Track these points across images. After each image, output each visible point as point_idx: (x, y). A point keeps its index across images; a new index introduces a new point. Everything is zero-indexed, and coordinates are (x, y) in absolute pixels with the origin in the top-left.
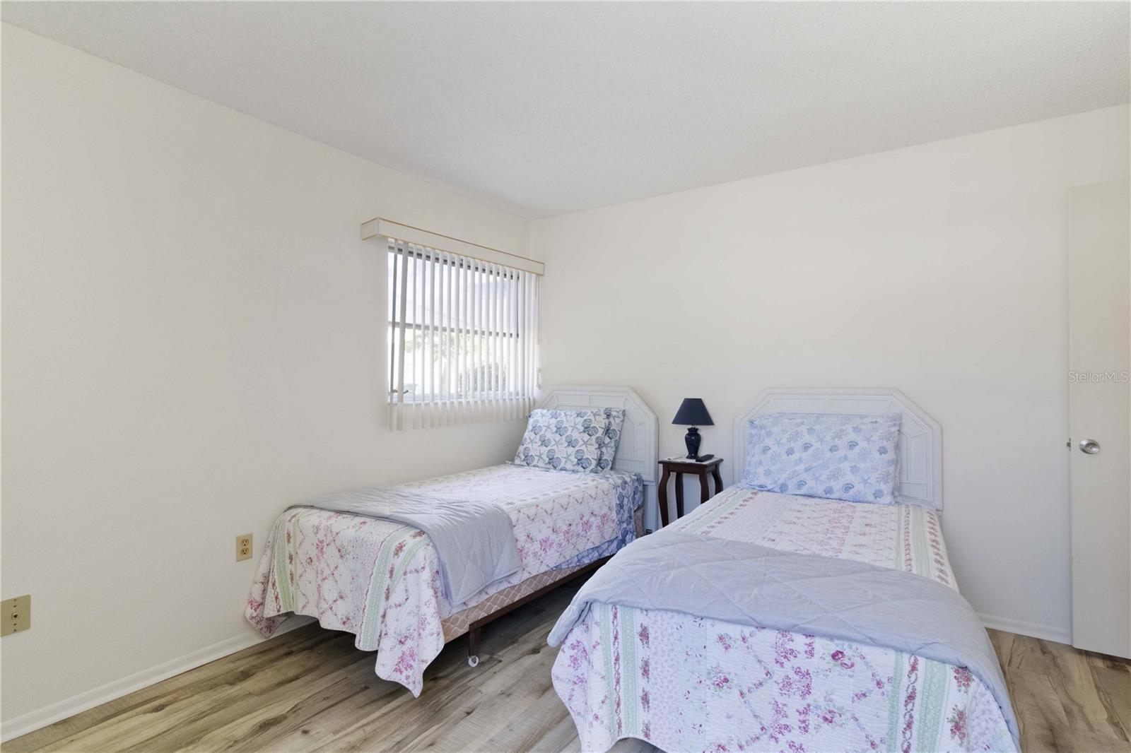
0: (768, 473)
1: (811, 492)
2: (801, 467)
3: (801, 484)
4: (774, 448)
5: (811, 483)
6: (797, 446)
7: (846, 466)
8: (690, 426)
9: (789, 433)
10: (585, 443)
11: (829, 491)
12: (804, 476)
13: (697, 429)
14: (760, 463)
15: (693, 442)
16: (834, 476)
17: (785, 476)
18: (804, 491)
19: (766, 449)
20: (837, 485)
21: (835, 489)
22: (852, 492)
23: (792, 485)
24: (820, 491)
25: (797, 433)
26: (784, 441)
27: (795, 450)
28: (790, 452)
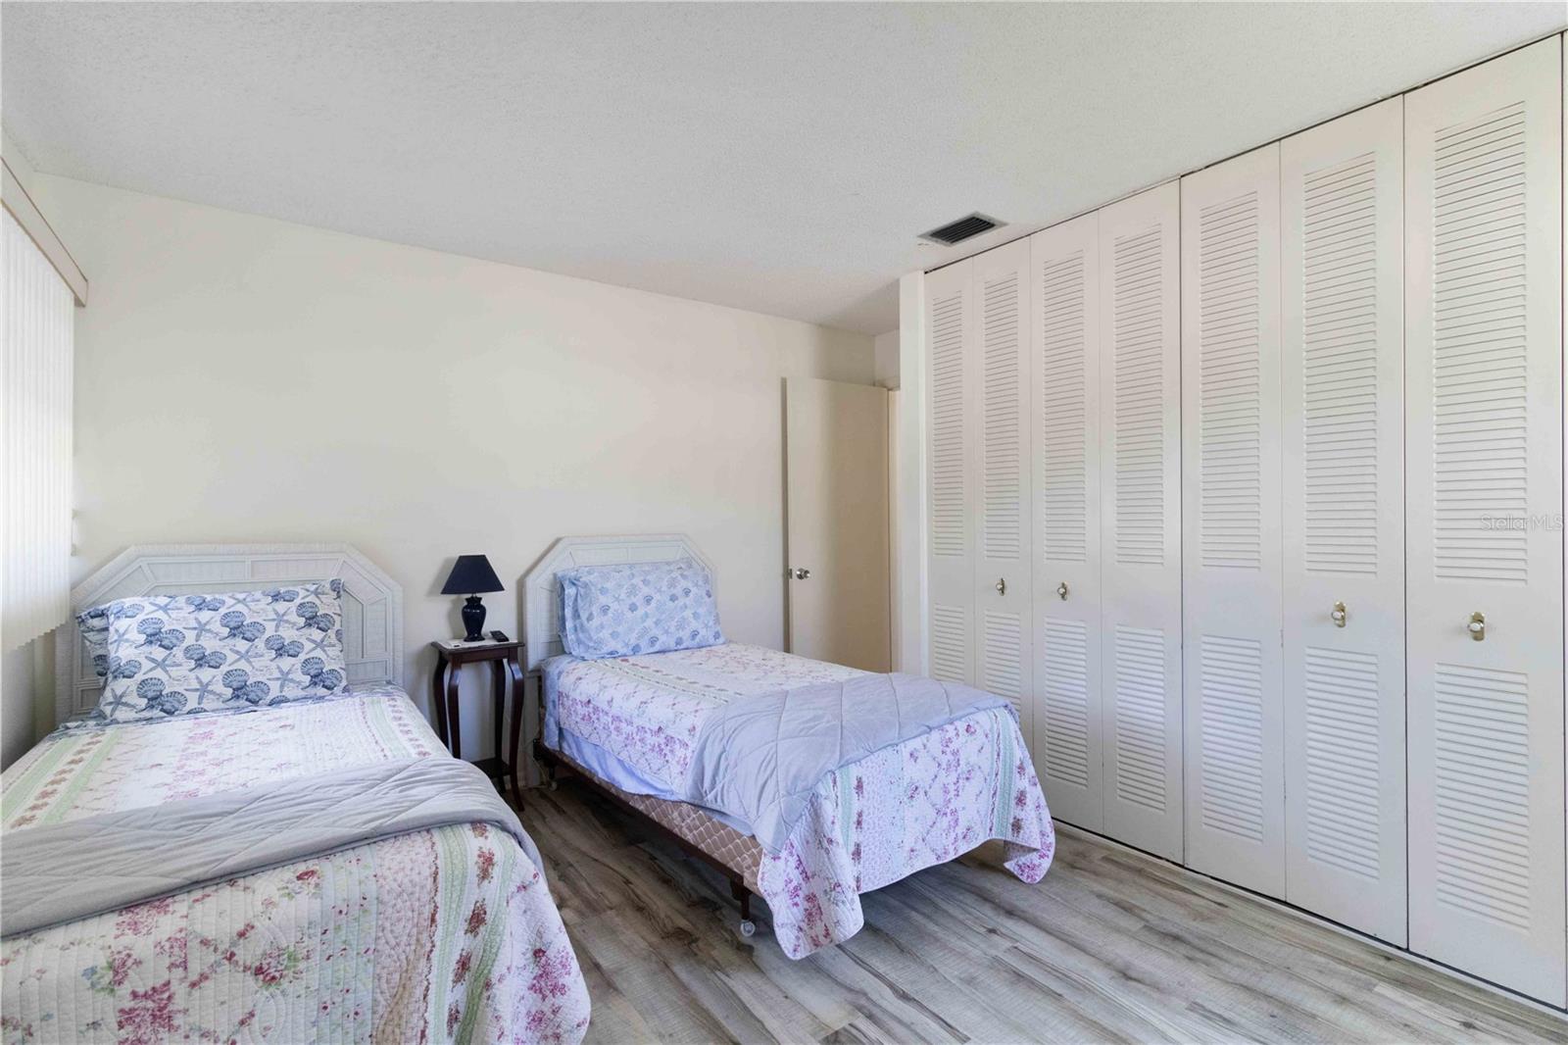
0: (615, 635)
1: (663, 648)
2: (649, 623)
3: (653, 641)
4: (614, 606)
5: (663, 638)
6: (638, 600)
7: (688, 613)
8: (469, 596)
9: (626, 587)
10: (320, 645)
11: (679, 642)
12: (655, 632)
13: (480, 599)
14: (602, 627)
15: (473, 618)
16: (680, 627)
17: (634, 635)
18: (657, 647)
19: (605, 610)
20: (685, 634)
21: (684, 638)
22: (697, 639)
23: (644, 643)
24: (673, 645)
25: (634, 586)
26: (623, 596)
27: (638, 604)
28: (633, 608)
